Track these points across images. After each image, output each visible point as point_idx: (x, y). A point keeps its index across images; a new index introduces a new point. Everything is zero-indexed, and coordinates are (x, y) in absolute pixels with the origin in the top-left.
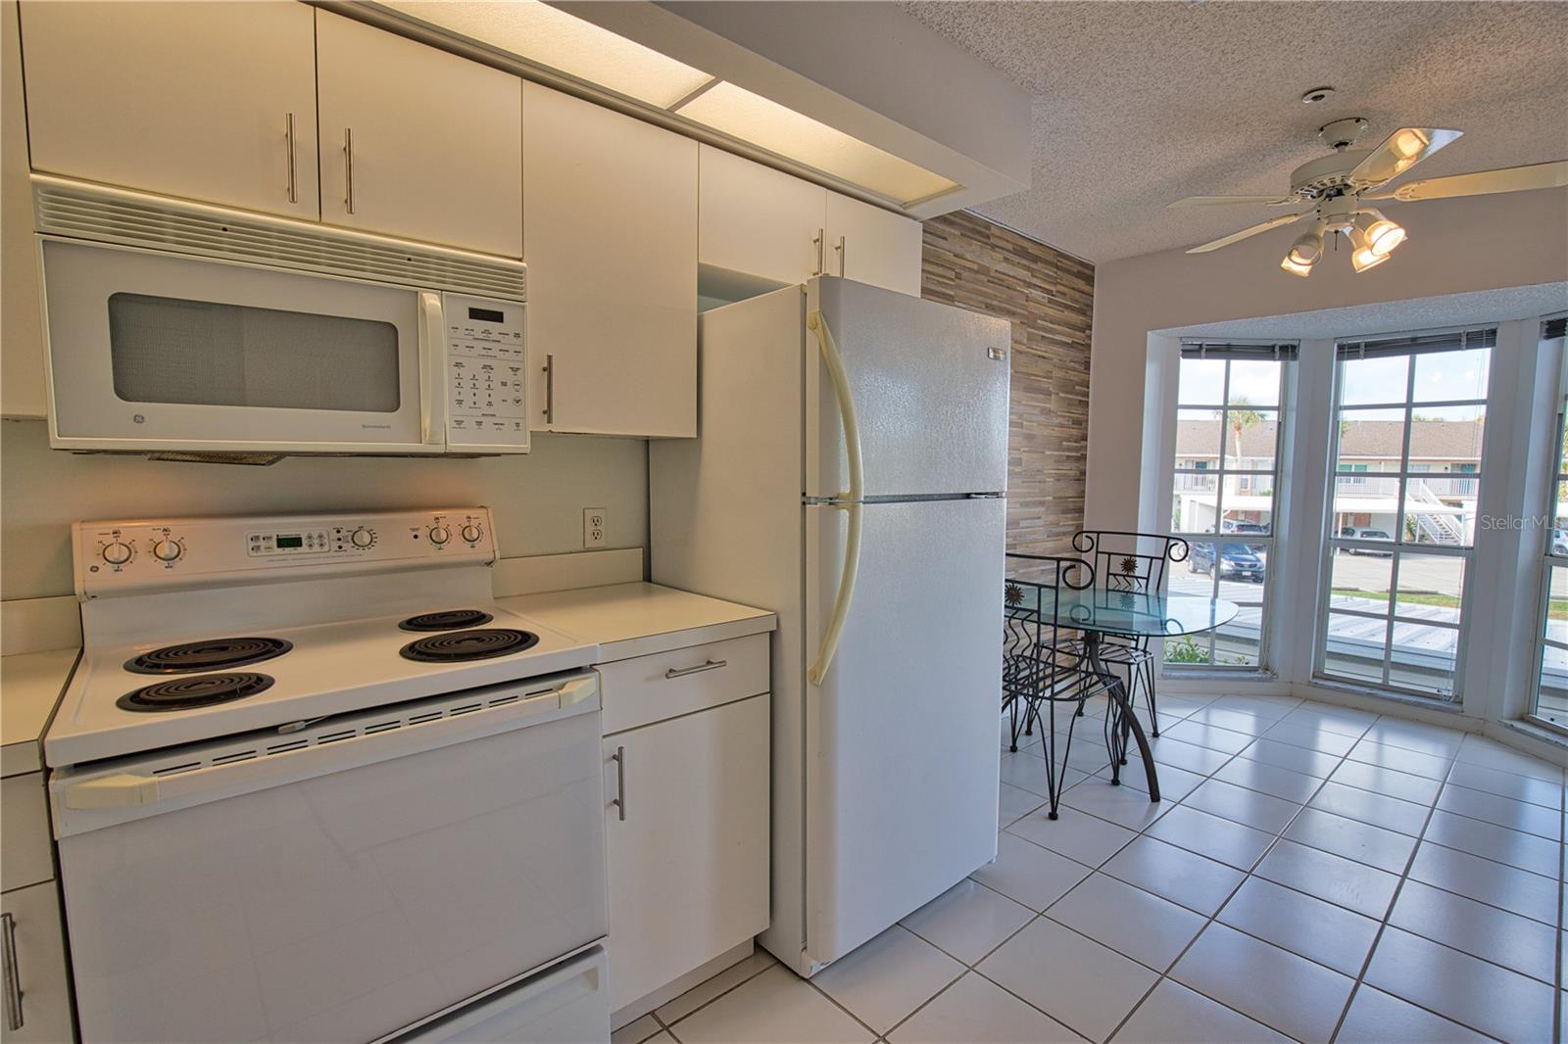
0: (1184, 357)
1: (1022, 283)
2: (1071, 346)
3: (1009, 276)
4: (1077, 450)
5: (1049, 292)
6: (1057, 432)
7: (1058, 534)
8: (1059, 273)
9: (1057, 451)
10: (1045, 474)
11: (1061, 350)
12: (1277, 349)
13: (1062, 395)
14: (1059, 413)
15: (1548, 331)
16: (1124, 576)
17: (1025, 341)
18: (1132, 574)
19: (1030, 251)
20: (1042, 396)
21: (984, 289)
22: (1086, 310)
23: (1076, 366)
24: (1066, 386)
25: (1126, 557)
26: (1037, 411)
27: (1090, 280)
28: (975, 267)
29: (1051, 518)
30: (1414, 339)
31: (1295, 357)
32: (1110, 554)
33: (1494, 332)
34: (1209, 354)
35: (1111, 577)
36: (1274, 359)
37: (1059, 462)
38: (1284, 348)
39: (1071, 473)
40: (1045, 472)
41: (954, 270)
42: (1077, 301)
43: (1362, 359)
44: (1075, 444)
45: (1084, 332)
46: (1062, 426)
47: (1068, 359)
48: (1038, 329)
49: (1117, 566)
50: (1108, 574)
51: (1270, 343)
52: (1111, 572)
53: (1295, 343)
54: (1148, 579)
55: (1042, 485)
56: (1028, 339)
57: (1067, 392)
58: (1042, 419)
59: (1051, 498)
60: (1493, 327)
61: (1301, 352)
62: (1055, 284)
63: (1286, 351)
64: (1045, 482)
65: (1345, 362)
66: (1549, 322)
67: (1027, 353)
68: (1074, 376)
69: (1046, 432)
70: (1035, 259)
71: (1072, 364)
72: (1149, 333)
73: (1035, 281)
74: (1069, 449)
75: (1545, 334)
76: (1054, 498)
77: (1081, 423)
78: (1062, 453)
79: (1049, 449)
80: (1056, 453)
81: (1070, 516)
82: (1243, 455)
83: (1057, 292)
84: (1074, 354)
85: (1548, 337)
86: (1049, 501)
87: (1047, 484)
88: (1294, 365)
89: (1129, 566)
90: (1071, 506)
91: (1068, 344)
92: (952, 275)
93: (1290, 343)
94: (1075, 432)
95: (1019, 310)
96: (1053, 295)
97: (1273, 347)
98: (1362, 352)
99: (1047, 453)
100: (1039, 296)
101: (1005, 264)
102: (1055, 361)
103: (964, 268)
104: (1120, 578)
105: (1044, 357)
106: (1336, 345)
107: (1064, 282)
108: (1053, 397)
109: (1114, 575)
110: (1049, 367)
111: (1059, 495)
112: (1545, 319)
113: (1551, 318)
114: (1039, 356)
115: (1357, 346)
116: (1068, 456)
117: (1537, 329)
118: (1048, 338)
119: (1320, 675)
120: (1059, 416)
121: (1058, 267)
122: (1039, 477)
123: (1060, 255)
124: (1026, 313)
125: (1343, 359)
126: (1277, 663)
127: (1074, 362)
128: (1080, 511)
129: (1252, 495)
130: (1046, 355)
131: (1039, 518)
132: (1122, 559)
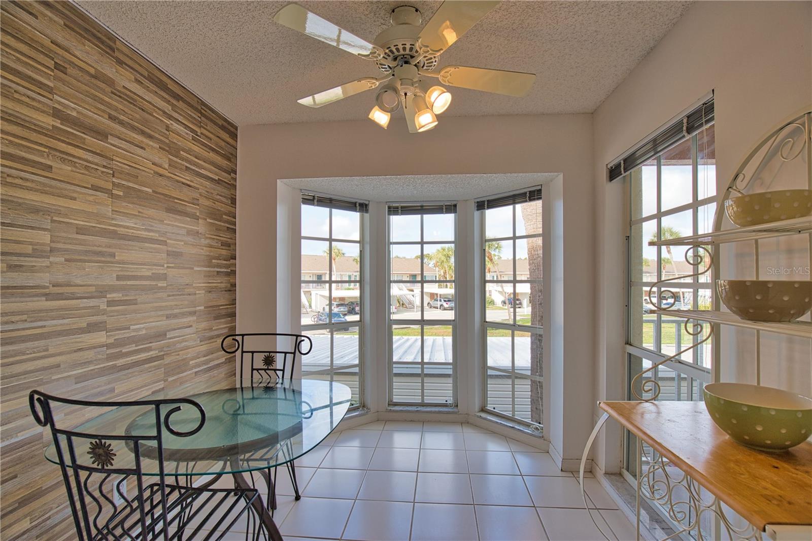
0: (303, 204)
1: (161, 113)
2: (219, 182)
3: (144, 99)
4: (227, 266)
5: (193, 131)
6: (205, 251)
7: (211, 338)
8: (202, 118)
9: (209, 267)
10: (194, 288)
11: (208, 183)
12: (357, 205)
13: (208, 220)
14: (207, 235)
15: (477, 206)
16: (265, 370)
17: (166, 166)
18: (271, 368)
19: (169, 86)
20: (189, 219)
21: (107, 99)
22: (231, 157)
23: (224, 200)
24: (214, 214)
25: (266, 354)
26: (184, 232)
27: (234, 136)
28: (92, 71)
29: (203, 325)
30: (422, 206)
31: (367, 211)
32: (253, 352)
33: (455, 206)
34: (320, 203)
35: (255, 372)
36: (356, 211)
37: (209, 276)
38: (361, 205)
39: (223, 285)
40: (194, 285)
41: (53, 59)
42: (221, 147)
43: (400, 215)
44: (225, 262)
45: (230, 175)
46: (211, 246)
47: (215, 193)
48: (183, 159)
49: (259, 363)
50: (253, 369)
51: (354, 201)
52: (254, 368)
53: (367, 203)
54: (283, 371)
55: (192, 297)
56: (170, 165)
57: (214, 219)
58: (190, 239)
59: (202, 308)
60: (455, 203)
61: (370, 208)
62: (200, 127)
63: (361, 207)
64: (195, 294)
65: (391, 216)
66: (478, 202)
67: (168, 177)
68: (222, 207)
69: (194, 251)
70: (178, 97)
71: (219, 197)
72: (278, 180)
73: (176, 115)
74: (218, 266)
75: (476, 208)
76: (205, 307)
77: (230, 245)
78: (212, 269)
79: (198, 266)
80: (205, 269)
81: (223, 320)
82: (336, 272)
83: (201, 133)
84: (219, 189)
85: (478, 210)
86: (200, 311)
87: (197, 296)
88: (367, 216)
89: (269, 361)
90: (223, 312)
91: (216, 180)
92: (51, 64)
93: (365, 202)
94: (224, 252)
95: (157, 136)
96: (197, 135)
97: (355, 203)
98: (400, 211)
99: (196, 269)
100: (181, 130)
101: (135, 85)
102: (200, 191)
103: (71, 63)
104: (262, 372)
105: (189, 186)
106: (387, 207)
107: (208, 128)
108: (201, 221)
109: (257, 370)
110: (197, 195)
111: (211, 304)
112: (476, 201)
113: (479, 200)
114: (183, 183)
115: (397, 208)
116: (218, 272)
117: (473, 206)
118: (193, 170)
119: (391, 403)
120: (207, 238)
121: (201, 113)
122: (187, 291)
123: (203, 104)
124: (167, 141)
125: (391, 215)
126: (370, 402)
127: (221, 196)
128: (233, 315)
129: (341, 290)
130: (191, 184)
131: (191, 326)
132: (262, 356)
